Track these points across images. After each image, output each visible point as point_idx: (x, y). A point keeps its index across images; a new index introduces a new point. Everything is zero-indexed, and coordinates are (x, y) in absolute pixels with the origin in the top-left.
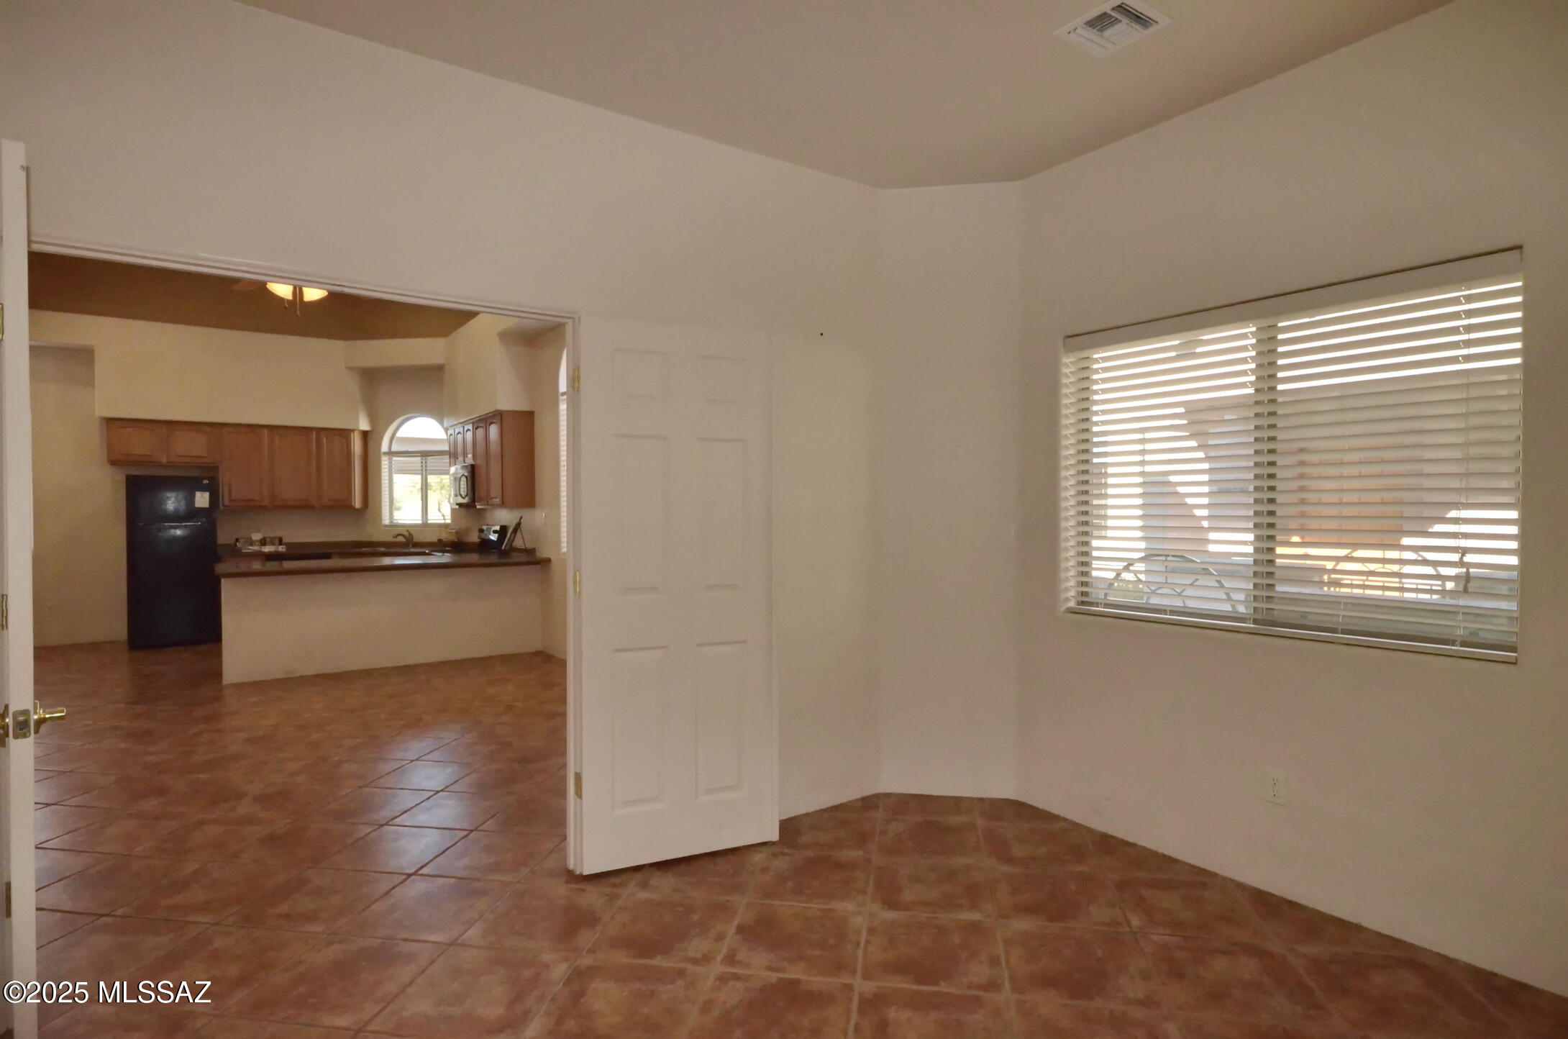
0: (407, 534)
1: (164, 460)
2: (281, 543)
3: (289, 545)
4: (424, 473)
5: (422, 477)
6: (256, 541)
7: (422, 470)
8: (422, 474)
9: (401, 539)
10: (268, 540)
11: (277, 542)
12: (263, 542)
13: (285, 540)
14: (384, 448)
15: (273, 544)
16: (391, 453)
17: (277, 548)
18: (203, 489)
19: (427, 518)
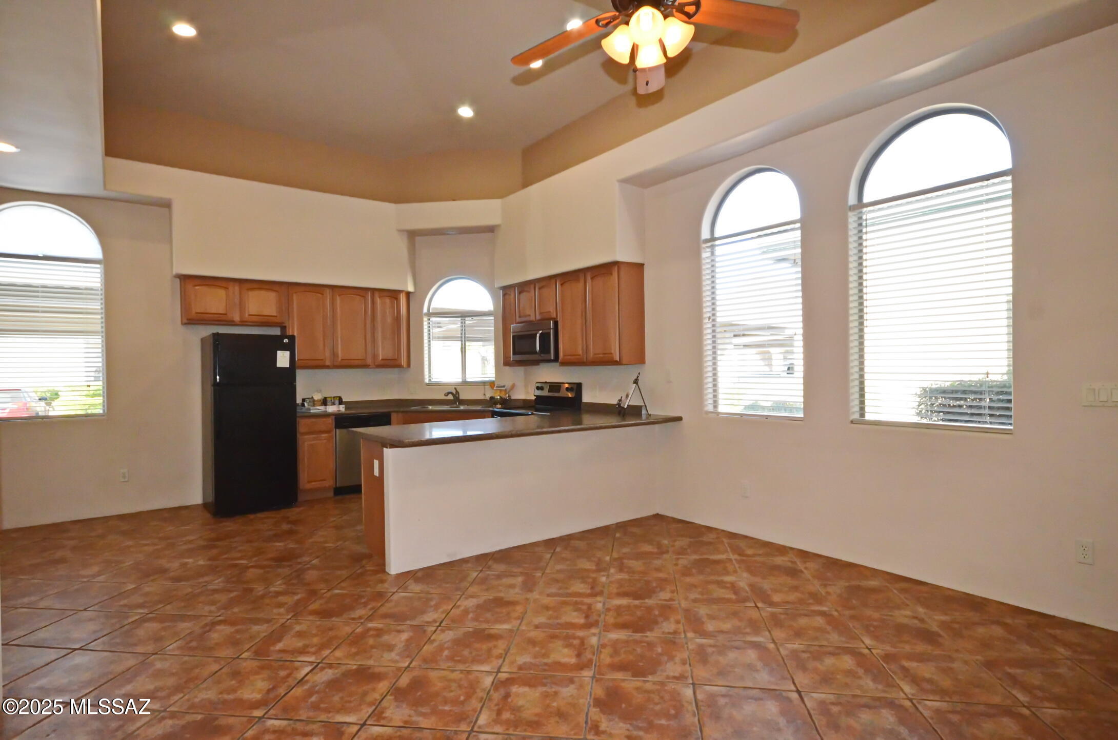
0: (454, 392)
1: (237, 318)
2: (341, 402)
3: (348, 405)
4: (464, 339)
5: (462, 344)
6: (318, 401)
7: (461, 337)
8: (461, 341)
9: (450, 397)
10: (329, 399)
11: (337, 402)
12: (324, 402)
13: (344, 400)
14: (425, 310)
15: (333, 404)
16: (430, 315)
17: (339, 408)
18: (284, 348)
19: (465, 377)
